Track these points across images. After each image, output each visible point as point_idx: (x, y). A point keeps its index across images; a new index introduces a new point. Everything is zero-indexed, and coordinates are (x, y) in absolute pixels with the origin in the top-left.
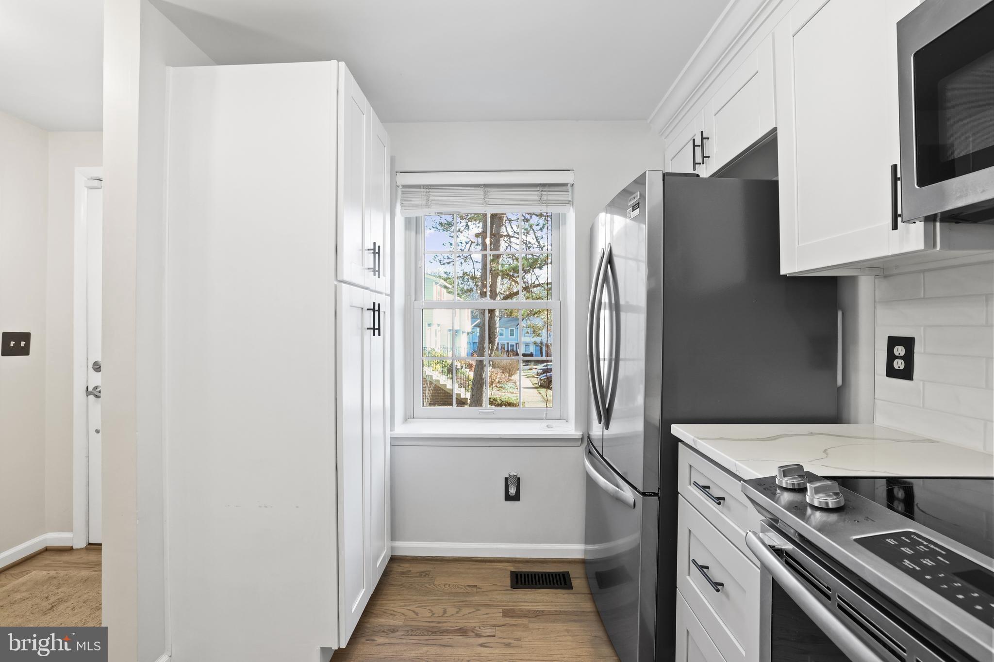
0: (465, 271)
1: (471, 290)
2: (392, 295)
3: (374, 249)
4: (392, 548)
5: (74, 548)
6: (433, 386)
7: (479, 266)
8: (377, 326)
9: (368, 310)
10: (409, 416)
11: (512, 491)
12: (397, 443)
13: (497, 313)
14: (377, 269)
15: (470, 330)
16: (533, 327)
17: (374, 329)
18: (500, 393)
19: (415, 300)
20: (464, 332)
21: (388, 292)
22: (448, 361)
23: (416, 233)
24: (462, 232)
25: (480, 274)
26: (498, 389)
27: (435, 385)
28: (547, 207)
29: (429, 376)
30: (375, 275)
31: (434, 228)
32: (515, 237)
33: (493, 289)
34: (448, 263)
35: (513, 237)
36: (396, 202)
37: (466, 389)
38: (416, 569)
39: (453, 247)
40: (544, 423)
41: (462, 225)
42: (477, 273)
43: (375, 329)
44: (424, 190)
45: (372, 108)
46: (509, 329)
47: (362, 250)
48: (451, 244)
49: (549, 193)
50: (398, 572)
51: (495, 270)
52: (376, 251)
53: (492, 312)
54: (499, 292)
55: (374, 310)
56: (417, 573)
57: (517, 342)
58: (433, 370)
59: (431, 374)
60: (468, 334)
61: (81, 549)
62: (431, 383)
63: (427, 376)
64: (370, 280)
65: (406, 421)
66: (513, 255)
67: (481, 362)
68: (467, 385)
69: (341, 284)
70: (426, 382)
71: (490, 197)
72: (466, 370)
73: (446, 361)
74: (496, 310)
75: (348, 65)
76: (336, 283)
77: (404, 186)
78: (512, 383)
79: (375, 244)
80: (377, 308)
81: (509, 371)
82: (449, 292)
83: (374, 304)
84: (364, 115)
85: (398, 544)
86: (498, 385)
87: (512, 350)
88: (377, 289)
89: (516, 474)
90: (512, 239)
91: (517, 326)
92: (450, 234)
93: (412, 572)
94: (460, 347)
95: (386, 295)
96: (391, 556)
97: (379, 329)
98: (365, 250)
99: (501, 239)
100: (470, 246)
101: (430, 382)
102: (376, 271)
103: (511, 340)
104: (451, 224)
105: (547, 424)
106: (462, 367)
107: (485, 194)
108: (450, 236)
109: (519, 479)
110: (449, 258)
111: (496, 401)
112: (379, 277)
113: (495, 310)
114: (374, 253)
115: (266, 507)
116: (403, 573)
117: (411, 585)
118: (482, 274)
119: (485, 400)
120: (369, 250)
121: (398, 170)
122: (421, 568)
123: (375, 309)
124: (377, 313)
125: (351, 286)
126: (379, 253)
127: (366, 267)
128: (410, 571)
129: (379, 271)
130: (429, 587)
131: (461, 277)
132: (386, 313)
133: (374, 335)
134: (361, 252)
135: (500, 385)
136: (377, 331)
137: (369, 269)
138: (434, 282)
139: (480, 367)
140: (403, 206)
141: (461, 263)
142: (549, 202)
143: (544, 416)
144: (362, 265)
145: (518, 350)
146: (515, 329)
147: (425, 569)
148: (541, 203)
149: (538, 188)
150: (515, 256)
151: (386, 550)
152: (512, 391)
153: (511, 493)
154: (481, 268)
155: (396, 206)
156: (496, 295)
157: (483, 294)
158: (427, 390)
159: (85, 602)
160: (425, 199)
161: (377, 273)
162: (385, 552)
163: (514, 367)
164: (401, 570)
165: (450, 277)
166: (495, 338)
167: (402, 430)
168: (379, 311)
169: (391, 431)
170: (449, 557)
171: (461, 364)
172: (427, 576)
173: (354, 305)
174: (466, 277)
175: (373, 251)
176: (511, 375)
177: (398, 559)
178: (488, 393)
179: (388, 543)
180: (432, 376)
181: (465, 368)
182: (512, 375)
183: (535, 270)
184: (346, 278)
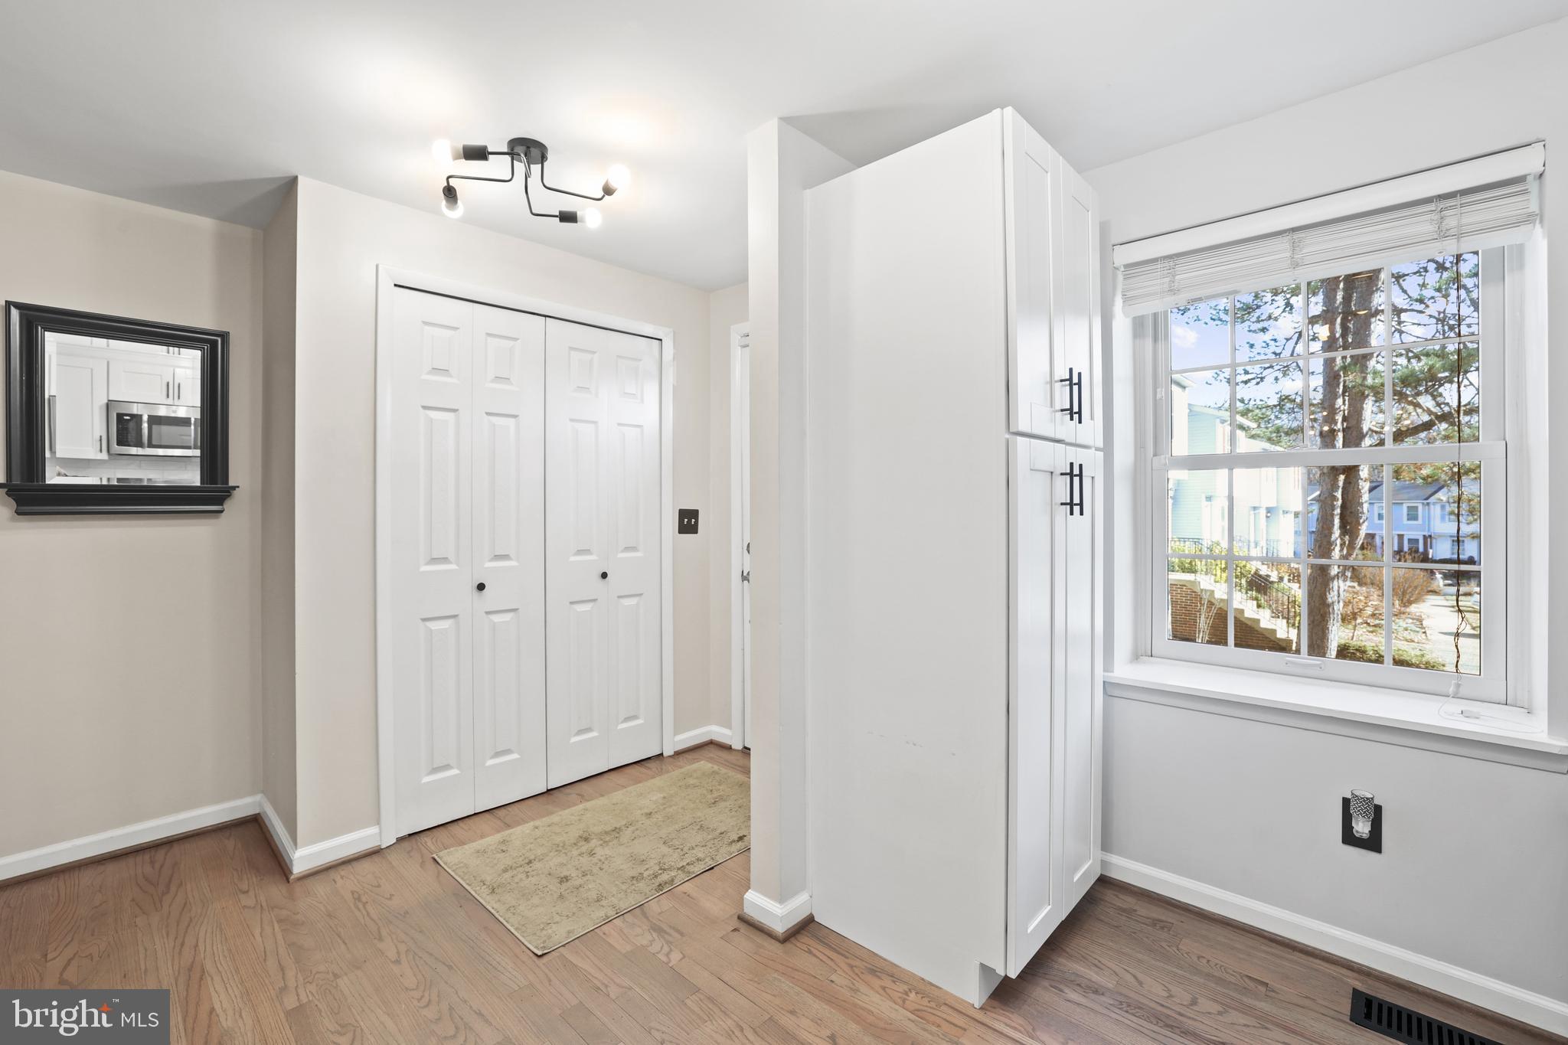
0: (1285, 393)
1: (1299, 431)
2: (1108, 448)
3: (1071, 379)
4: (1104, 864)
5: (733, 747)
6: (1214, 611)
7: (1318, 381)
8: (1076, 500)
9: (1062, 474)
10: (1142, 653)
11: (1362, 828)
12: (1116, 692)
13: (1364, 473)
14: (1076, 409)
15: (1299, 508)
16: (1470, 501)
17: (1071, 504)
18: (1375, 638)
19: (1155, 455)
20: (1285, 512)
21: (1100, 444)
22: (1248, 565)
23: (1155, 339)
24: (1276, 319)
25: (1321, 397)
26: (1371, 629)
27: (1220, 608)
28: (1458, 241)
29: (1206, 591)
30: (1072, 419)
31: (1214, 320)
32: (1413, 310)
33: (1353, 422)
34: (1246, 382)
35: (1406, 311)
36: (1114, 295)
37: (1288, 622)
38: (1144, 910)
39: (1255, 351)
40: (1455, 706)
41: (1276, 304)
42: (1312, 394)
43: (1074, 505)
44: (1165, 265)
45: (1061, 157)
46: (1405, 507)
47: (1051, 382)
48: (1252, 346)
49: (1465, 210)
50: (1115, 905)
51: (1354, 387)
52: (1073, 382)
53: (1351, 471)
54: (1370, 429)
55: (1071, 475)
56: (1148, 918)
57: (1427, 534)
58: (1215, 582)
59: (1212, 588)
60: (1296, 515)
61: (738, 751)
62: (1211, 604)
63: (1202, 590)
64: (1066, 428)
65: (1137, 659)
66: (1408, 350)
67: (1323, 570)
68: (1292, 614)
69: (1014, 437)
70: (1200, 601)
71: (1304, 251)
72: (1291, 585)
73: (1245, 566)
74: (1361, 468)
75: (1019, 110)
76: (1007, 436)
77: (1127, 266)
78: (1411, 621)
79: (1071, 370)
80: (1076, 471)
81: (1406, 595)
82: (1253, 437)
83: (1072, 464)
84: (1049, 174)
85: (1115, 859)
86: (1371, 621)
87: (1414, 551)
88: (1079, 441)
89: (1370, 796)
90: (1404, 317)
91: (1427, 499)
92: (1250, 326)
93: (1138, 913)
94: (1278, 541)
95: (1097, 449)
96: (1101, 874)
97: (1081, 504)
98: (1056, 382)
99: (1373, 320)
100: (1296, 343)
101: (1209, 601)
102: (1074, 413)
103: (1410, 528)
104: (1250, 308)
105: (1463, 709)
106: (1281, 579)
107: (1294, 247)
108: (1250, 331)
109: (1378, 809)
110: (1246, 372)
111: (1364, 652)
112: (1080, 422)
113: (1358, 466)
114: (1071, 386)
115: (915, 745)
116: (1124, 910)
117: (1135, 933)
118: (1324, 397)
119: (1333, 649)
120: (1062, 381)
121: (1113, 242)
122: (1157, 913)
123: (1074, 474)
124: (1076, 480)
125: (1032, 440)
126: (1079, 384)
127: (1058, 407)
128: (1135, 911)
129: (1079, 413)
130: (1168, 948)
131: (1275, 406)
132: (1096, 479)
133: (1072, 513)
134: (1048, 386)
135: (1377, 622)
136: (1076, 509)
137: (1062, 410)
138: (1218, 420)
139: (1320, 580)
140: (1126, 299)
141: (1276, 379)
142: (1465, 229)
143: (1451, 690)
144: (1052, 407)
145: (1431, 551)
146: (1420, 507)
147: (1163, 918)
148: (1442, 235)
149: (1432, 207)
150: (1412, 352)
151: (1091, 861)
152: (1409, 637)
153: (1357, 832)
154: (1321, 383)
155: (1113, 301)
156: (1362, 436)
157: (1328, 439)
158: (1203, 616)
159: (740, 807)
160: (1167, 280)
161: (1076, 416)
162: (1089, 864)
163: (1416, 587)
164: (1119, 903)
165: (1250, 407)
166: (1359, 524)
167: (1125, 671)
168: (1080, 475)
169: (1104, 671)
170: (1214, 914)
171: (1279, 573)
172: (1166, 930)
173: (1036, 467)
174: (1289, 405)
175: (1068, 382)
176: (1407, 603)
177: (1114, 885)
178: (1337, 634)
179: (1099, 854)
180: (1213, 591)
181: (1289, 581)
182: (1410, 603)
183: (1468, 375)
184: (1023, 427)
